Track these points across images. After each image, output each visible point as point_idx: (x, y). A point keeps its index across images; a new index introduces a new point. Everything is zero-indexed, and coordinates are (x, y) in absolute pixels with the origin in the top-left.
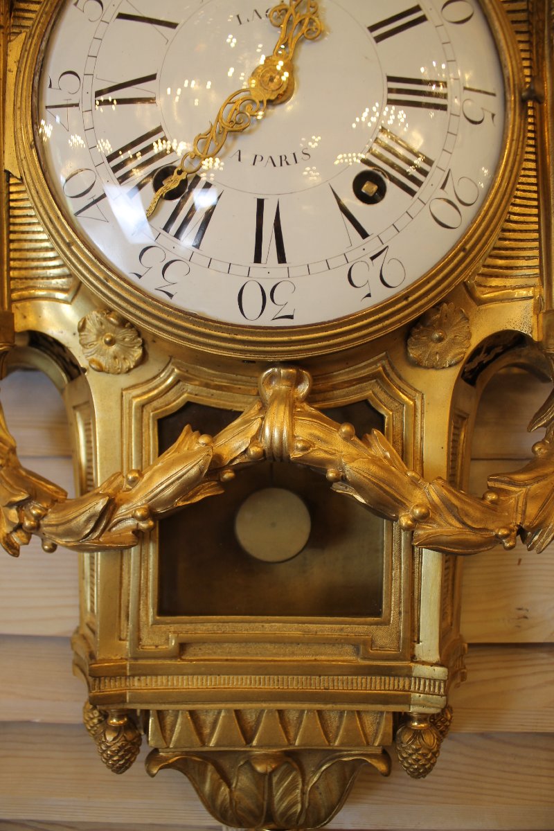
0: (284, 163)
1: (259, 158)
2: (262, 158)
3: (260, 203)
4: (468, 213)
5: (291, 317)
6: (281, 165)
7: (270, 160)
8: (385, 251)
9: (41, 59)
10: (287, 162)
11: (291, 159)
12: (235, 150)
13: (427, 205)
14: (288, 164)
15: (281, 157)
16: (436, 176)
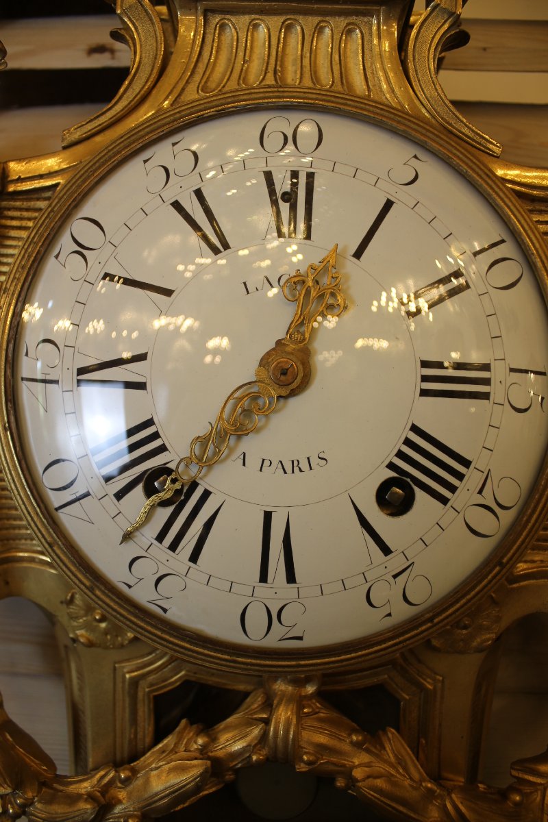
0: (296, 469)
1: (267, 463)
2: (271, 463)
3: (268, 516)
4: (507, 517)
5: (300, 638)
6: (293, 472)
7: (280, 466)
8: (411, 567)
9: (16, 323)
10: (300, 469)
11: (304, 465)
12: (239, 452)
13: (462, 514)
14: (301, 470)
15: (293, 462)
16: (473, 478)
